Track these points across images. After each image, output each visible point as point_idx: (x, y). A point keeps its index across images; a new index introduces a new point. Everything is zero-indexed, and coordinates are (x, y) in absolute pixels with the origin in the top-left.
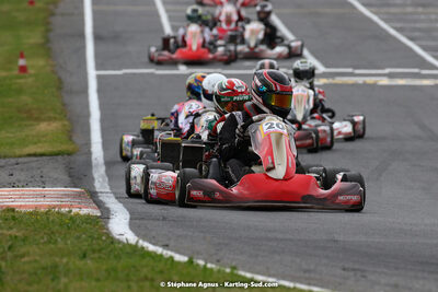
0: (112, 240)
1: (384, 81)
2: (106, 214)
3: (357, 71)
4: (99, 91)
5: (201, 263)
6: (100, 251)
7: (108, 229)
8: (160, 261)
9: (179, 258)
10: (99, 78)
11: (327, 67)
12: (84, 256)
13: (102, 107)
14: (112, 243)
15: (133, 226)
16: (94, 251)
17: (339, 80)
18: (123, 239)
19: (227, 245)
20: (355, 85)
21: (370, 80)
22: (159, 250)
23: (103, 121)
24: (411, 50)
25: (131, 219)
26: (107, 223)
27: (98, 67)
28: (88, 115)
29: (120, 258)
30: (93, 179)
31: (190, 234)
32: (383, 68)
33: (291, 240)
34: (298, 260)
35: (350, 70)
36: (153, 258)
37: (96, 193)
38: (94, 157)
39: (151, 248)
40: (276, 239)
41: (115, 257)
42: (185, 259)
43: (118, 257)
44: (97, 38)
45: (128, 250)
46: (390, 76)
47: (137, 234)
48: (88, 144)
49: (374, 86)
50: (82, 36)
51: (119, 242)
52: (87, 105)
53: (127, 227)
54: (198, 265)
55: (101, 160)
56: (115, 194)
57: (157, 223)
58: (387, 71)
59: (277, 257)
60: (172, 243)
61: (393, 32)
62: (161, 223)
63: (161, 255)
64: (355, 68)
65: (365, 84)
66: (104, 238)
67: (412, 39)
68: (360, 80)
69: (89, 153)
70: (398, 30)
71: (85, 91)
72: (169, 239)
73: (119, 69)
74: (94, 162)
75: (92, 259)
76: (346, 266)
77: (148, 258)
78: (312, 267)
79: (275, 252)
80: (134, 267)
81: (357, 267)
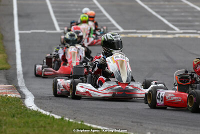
0: (26, 109)
1: (151, 36)
2: (23, 97)
3: (138, 31)
4: (20, 40)
5: (67, 119)
6: (20, 114)
7: (24, 104)
8: (48, 118)
9: (57, 117)
10: (20, 34)
11: (124, 29)
12: (14, 116)
13: (22, 47)
14: (26, 110)
15: (36, 102)
16: (18, 114)
17: (130, 35)
19: (79, 111)
20: (137, 38)
21: (144, 35)
22: (48, 113)
23: (22, 54)
25: (35, 99)
26: (24, 101)
27: (20, 29)
28: (15, 51)
29: (30, 117)
30: (18, 81)
31: (62, 106)
32: (150, 30)
33: (108, 109)
34: (111, 118)
35: (134, 31)
36: (45, 117)
37: (19, 87)
38: (18, 70)
39: (44, 112)
40: (101, 108)
41: (28, 117)
42: (60, 117)
43: (29, 117)
44: (19, 16)
45: (34, 113)
46: (153, 33)
47: (38, 106)
48: (15, 65)
49: (146, 38)
50: (12, 15)
51: (30, 110)
52: (14, 47)
53: (33, 103)
54: (66, 120)
55: (21, 72)
56: (27, 87)
57: (46, 101)
58: (151, 31)
59: (102, 117)
60: (54, 110)
61: (154, 13)
62: (48, 101)
63: (49, 115)
64: (137, 30)
65: (141, 37)
66: (22, 108)
67: (163, 16)
68: (139, 35)
69: (16, 69)
70: (157, 12)
71: (13, 40)
72: (53, 108)
73: (29, 30)
74: (18, 73)
75: (17, 117)
76: (133, 120)
77: (43, 117)
78: (118, 121)
79: (101, 114)
80: (37, 121)
81: (138, 121)
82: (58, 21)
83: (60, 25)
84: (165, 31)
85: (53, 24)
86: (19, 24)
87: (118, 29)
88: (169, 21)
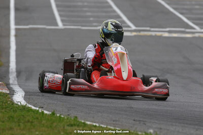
0: (13, 103)
1: (166, 35)
2: (12, 92)
3: (152, 29)
4: (16, 36)
5: (58, 115)
6: (5, 108)
7: (12, 99)
9: (46, 112)
10: (17, 30)
11: (136, 26)
13: (17, 44)
15: (25, 98)
17: (142, 33)
18: (19, 103)
19: (74, 108)
20: (151, 36)
21: (159, 34)
22: (38, 109)
23: (17, 50)
24: (180, 19)
25: (25, 95)
29: (16, 111)
30: (9, 79)
31: (56, 102)
32: (166, 28)
33: (108, 107)
34: (111, 116)
35: (148, 29)
36: (34, 112)
37: (10, 84)
38: (11, 68)
39: (33, 108)
40: (100, 106)
41: (14, 111)
42: (51, 113)
43: (15, 111)
44: (16, 9)
45: (21, 108)
46: (170, 32)
48: (8, 62)
49: (160, 37)
51: (17, 104)
52: (9, 43)
54: (56, 116)
55: (14, 70)
56: (19, 85)
57: (38, 97)
58: (168, 29)
59: (100, 114)
60: (45, 106)
61: (172, 10)
62: (41, 97)
63: (38, 110)
64: (151, 27)
65: (156, 36)
66: (9, 102)
67: (182, 14)
68: (153, 34)
69: (8, 66)
70: (175, 9)
71: (8, 36)
73: (27, 25)
74: (10, 71)
75: (1, 112)
76: (136, 119)
77: (31, 112)
78: (117, 119)
79: (99, 112)
80: (23, 116)
81: (141, 119)
82: (61, 16)
83: (62, 21)
84: (183, 29)
85: (54, 19)
86: (16, 18)
87: (129, 27)
88: (188, 18)
